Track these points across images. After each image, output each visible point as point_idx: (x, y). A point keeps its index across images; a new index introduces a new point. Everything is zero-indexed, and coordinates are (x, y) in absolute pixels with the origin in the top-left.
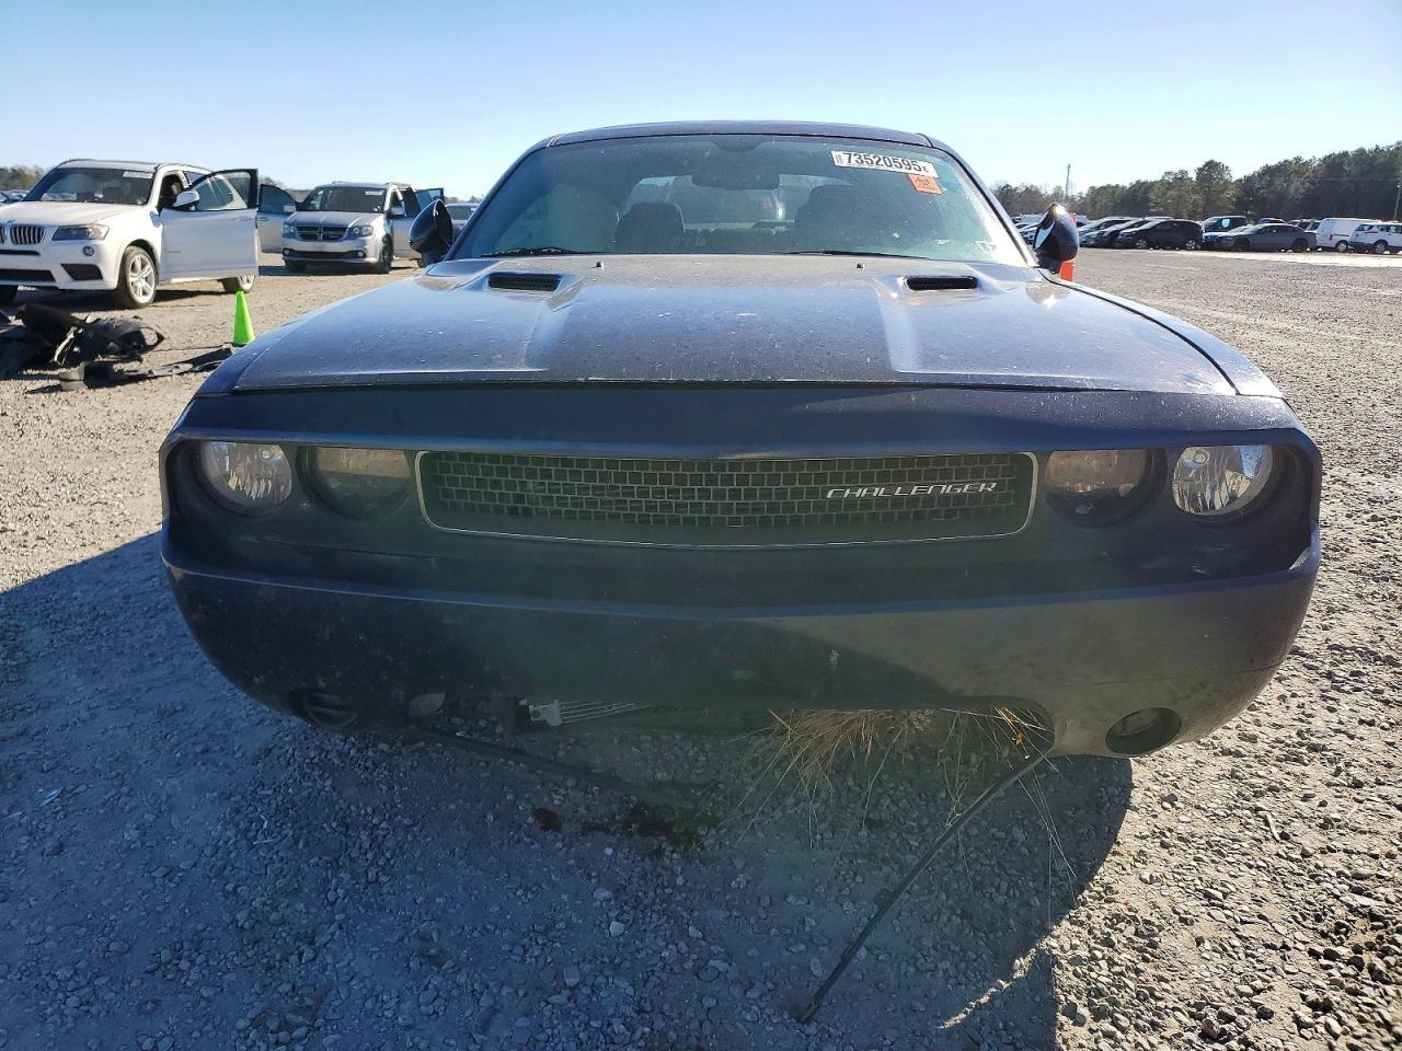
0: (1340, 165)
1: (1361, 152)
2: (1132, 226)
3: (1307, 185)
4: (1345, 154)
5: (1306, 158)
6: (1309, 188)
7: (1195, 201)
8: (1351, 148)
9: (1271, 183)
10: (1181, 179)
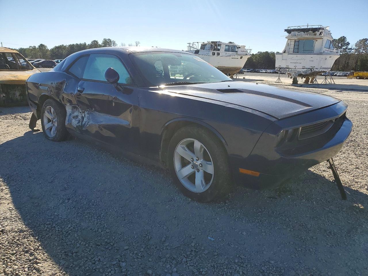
0: (73, 47)
1: (77, 44)
2: (36, 62)
3: (67, 52)
4: (73, 45)
5: (65, 45)
6: (68, 53)
7: (40, 54)
8: (75, 43)
9: (58, 51)
10: (34, 48)
